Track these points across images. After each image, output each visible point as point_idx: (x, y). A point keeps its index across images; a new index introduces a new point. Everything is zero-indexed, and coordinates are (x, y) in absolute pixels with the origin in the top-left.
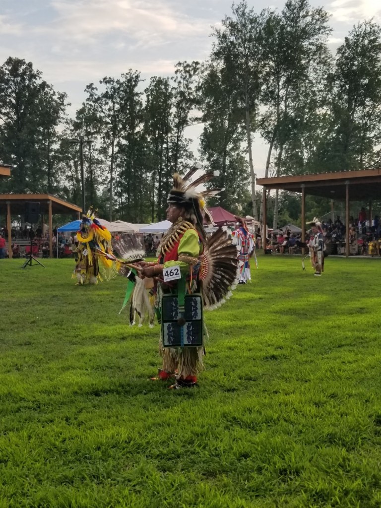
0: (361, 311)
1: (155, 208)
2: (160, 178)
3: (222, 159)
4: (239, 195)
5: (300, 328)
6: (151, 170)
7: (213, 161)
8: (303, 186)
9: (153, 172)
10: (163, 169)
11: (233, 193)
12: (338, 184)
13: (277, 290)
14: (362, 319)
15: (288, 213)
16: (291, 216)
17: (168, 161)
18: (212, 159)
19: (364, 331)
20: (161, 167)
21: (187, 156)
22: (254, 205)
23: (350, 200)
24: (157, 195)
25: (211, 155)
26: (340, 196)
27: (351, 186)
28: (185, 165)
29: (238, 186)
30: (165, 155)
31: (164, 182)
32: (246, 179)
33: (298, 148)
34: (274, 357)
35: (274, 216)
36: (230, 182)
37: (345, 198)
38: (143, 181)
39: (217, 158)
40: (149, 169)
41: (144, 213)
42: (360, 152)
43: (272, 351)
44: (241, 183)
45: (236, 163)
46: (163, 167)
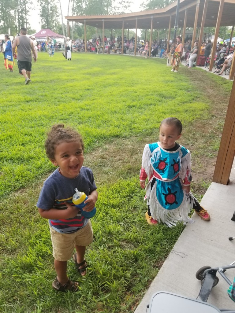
0: (114, 73)
1: (18, 29)
2: (18, 14)
3: (47, 6)
4: (55, 24)
5: (94, 79)
6: (13, 9)
7: (43, 6)
8: (85, 21)
9: (14, 10)
10: (19, 9)
11: (53, 23)
12: (99, 21)
13: (81, 66)
14: (115, 76)
15: (77, 34)
16: (78, 35)
17: (21, 5)
18: (42, 5)
19: (118, 80)
20: (18, 8)
21: (30, 3)
22: (63, 29)
23: (104, 29)
24: (18, 22)
25: (42, 3)
26: (100, 26)
27: (105, 22)
28: (29, 8)
29: (55, 20)
30: (19, 2)
31: (20, 16)
32: (58, 16)
33: (80, 2)
34: (88, 89)
35: (72, 35)
36: (52, 17)
37: (102, 27)
38: (10, 15)
39: (45, 5)
40: (13, 8)
41: (13, 31)
42: (107, 6)
43: (87, 87)
44: (56, 18)
45: (54, 8)
46: (19, 8)
